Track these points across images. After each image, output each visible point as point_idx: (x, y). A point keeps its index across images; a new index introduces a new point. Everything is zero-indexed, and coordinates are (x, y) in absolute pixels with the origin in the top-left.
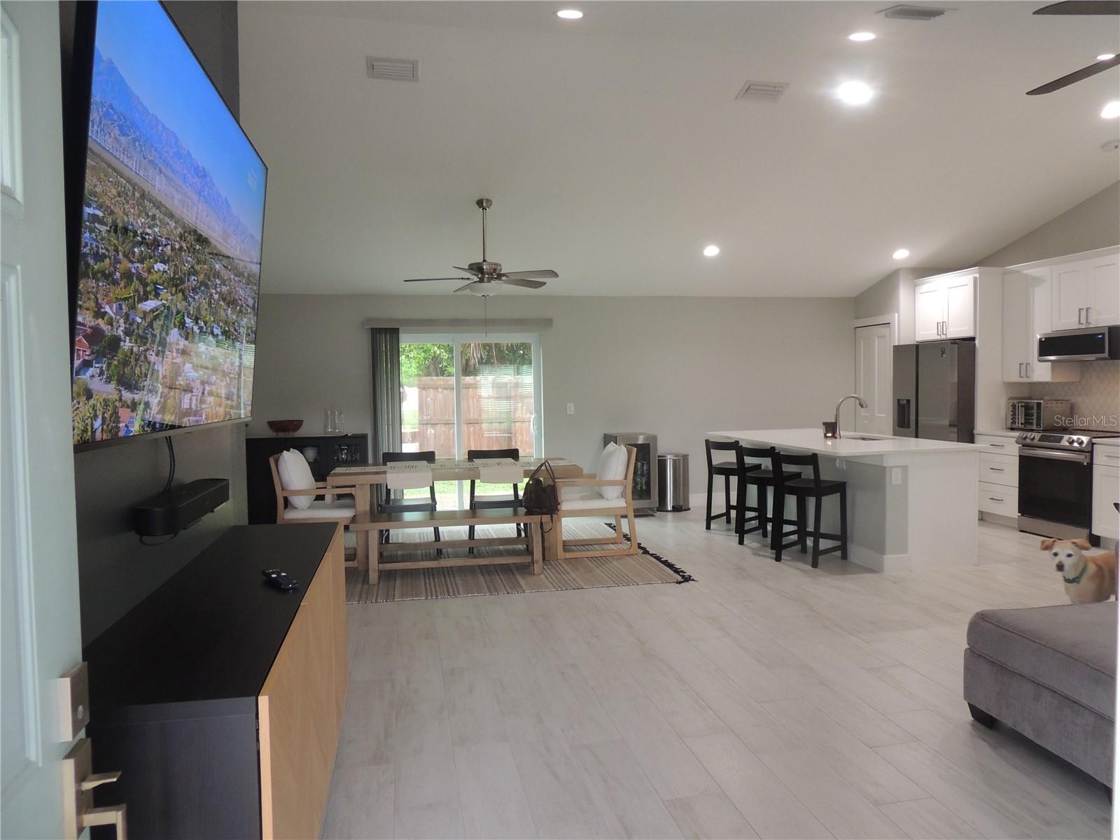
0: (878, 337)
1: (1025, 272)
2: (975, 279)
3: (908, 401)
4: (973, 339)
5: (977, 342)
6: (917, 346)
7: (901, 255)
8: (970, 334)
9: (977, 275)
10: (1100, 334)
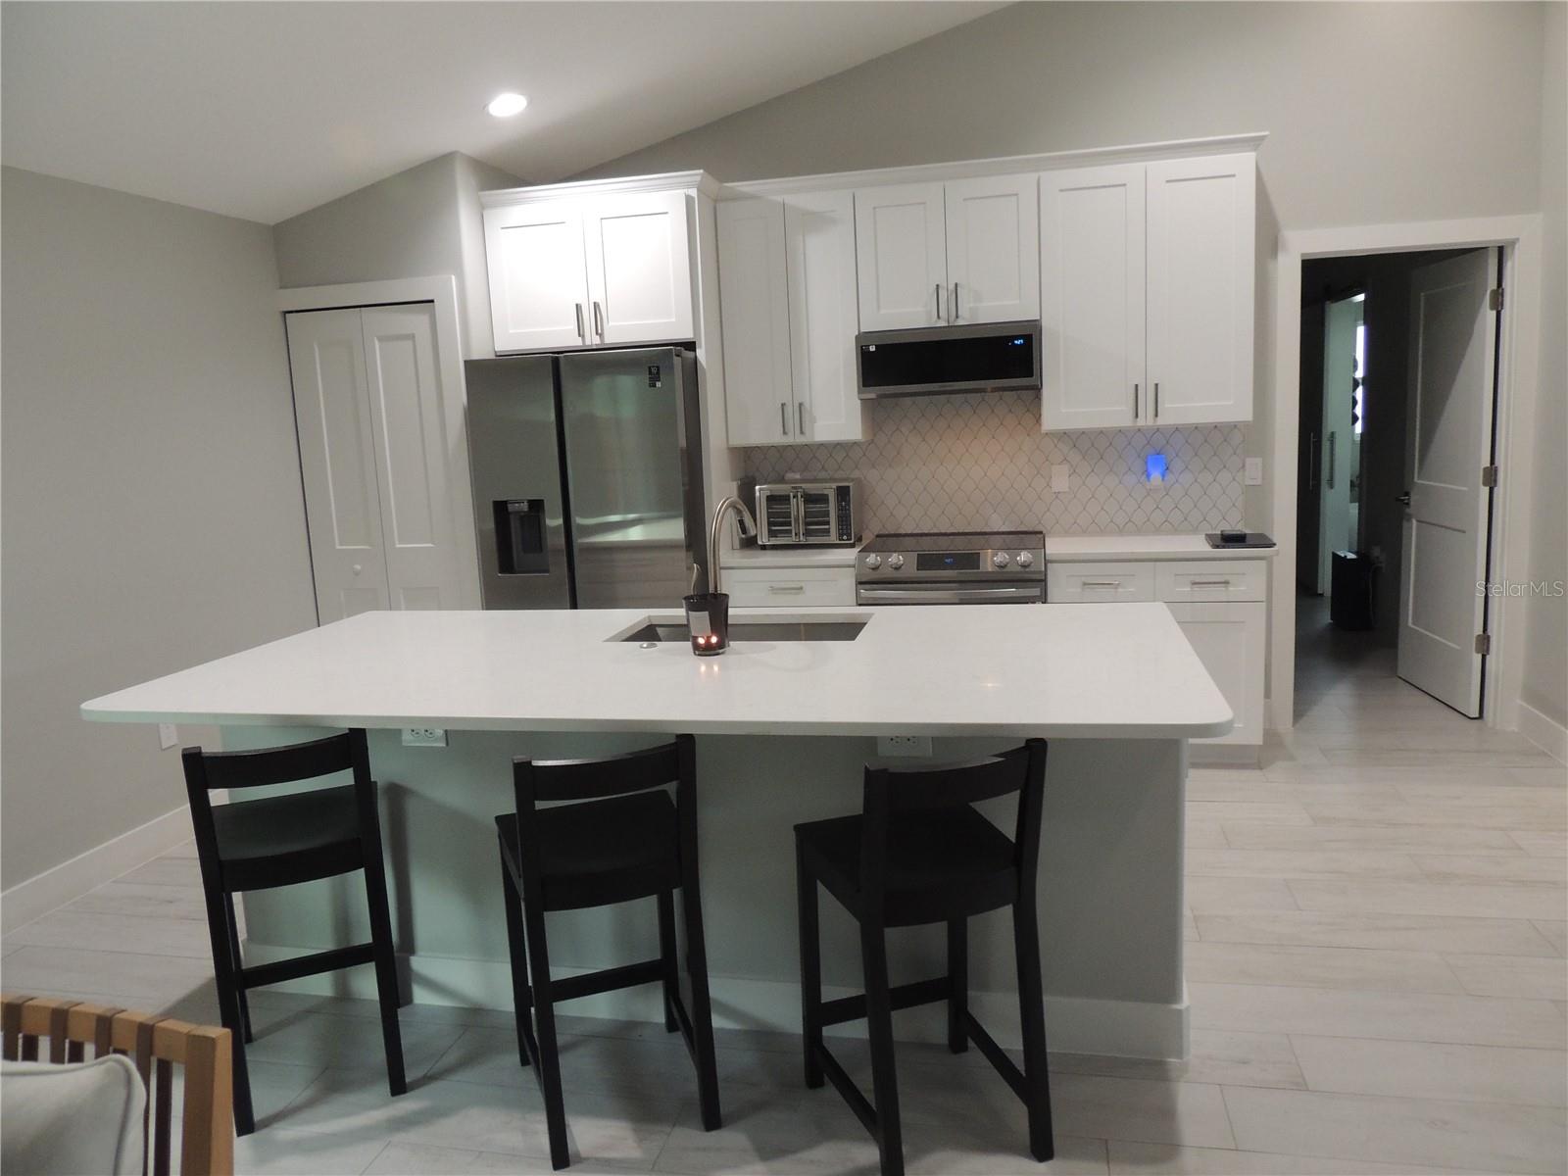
0: (381, 339)
1: (779, 199)
2: (689, 200)
3: (537, 506)
4: (690, 346)
5: (701, 353)
6: (556, 362)
7: (508, 106)
8: (685, 334)
9: (693, 192)
10: (1018, 337)
